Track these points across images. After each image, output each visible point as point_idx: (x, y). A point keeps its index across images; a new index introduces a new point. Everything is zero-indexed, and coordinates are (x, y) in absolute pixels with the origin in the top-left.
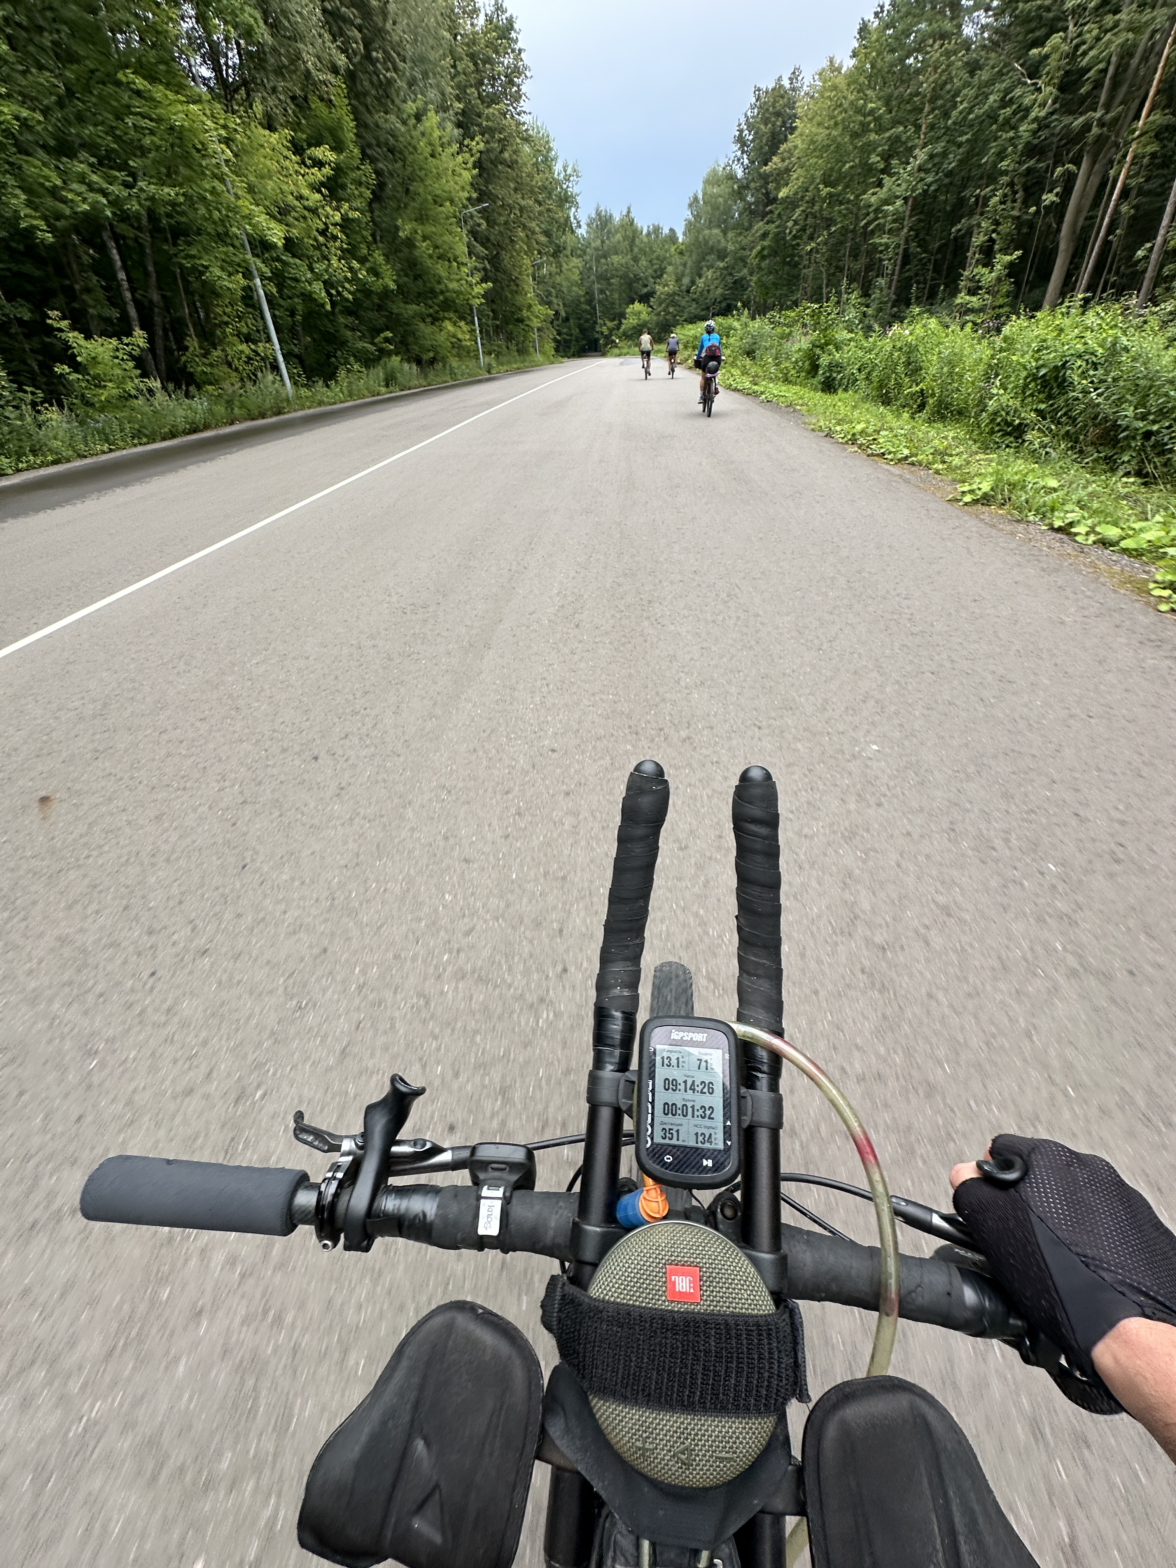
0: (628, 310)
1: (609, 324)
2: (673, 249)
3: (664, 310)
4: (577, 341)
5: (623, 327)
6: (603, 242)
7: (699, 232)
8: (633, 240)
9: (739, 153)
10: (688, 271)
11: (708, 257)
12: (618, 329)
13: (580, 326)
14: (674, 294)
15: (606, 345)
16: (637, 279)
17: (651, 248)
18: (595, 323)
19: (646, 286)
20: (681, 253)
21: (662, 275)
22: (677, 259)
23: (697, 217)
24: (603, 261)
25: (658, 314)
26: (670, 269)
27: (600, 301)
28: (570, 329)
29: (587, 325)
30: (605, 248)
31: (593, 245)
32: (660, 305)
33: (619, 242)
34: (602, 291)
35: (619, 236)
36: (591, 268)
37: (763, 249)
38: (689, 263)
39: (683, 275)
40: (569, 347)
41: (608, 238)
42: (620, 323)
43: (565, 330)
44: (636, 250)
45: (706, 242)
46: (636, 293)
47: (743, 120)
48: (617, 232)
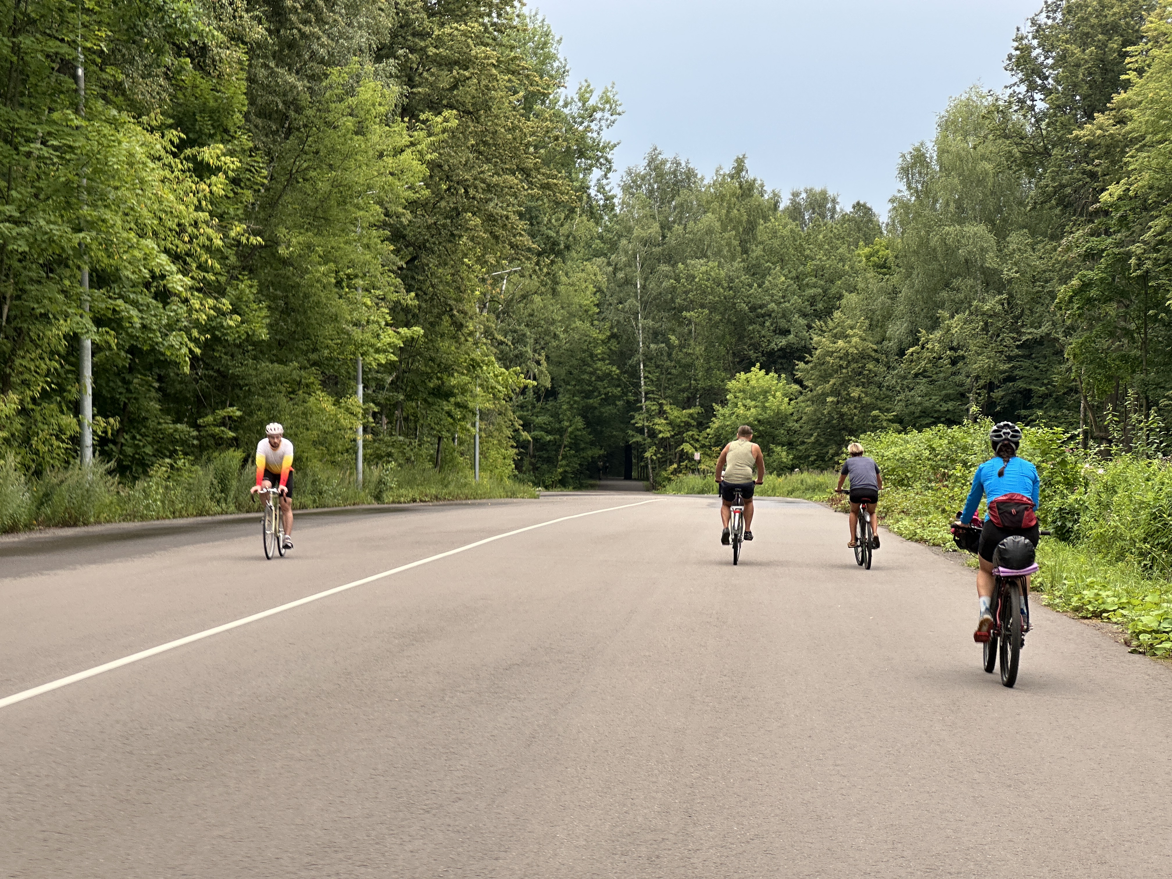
0: (731, 384)
1: (675, 413)
3: (834, 392)
4: (575, 445)
5: (716, 423)
6: (665, 226)
7: (929, 229)
8: (751, 226)
9: (1023, 88)
10: (901, 308)
11: (955, 283)
12: (702, 425)
13: (585, 413)
14: (863, 356)
15: (663, 463)
16: (758, 313)
17: (800, 249)
18: (633, 407)
19: (786, 332)
20: (883, 267)
21: (828, 312)
22: (872, 280)
23: (925, 195)
24: (664, 268)
25: (820, 399)
26: (851, 299)
27: (648, 358)
28: (555, 415)
29: (608, 410)
30: (672, 240)
31: (637, 231)
32: (825, 378)
33: (710, 231)
34: (656, 335)
35: (709, 219)
36: (628, 282)
37: (1086, 286)
38: (905, 291)
39: (888, 316)
40: (551, 461)
41: (679, 220)
42: (709, 413)
43: (541, 419)
44: (757, 251)
45: (950, 252)
46: (756, 347)
47: (1027, 29)
48: (705, 207)
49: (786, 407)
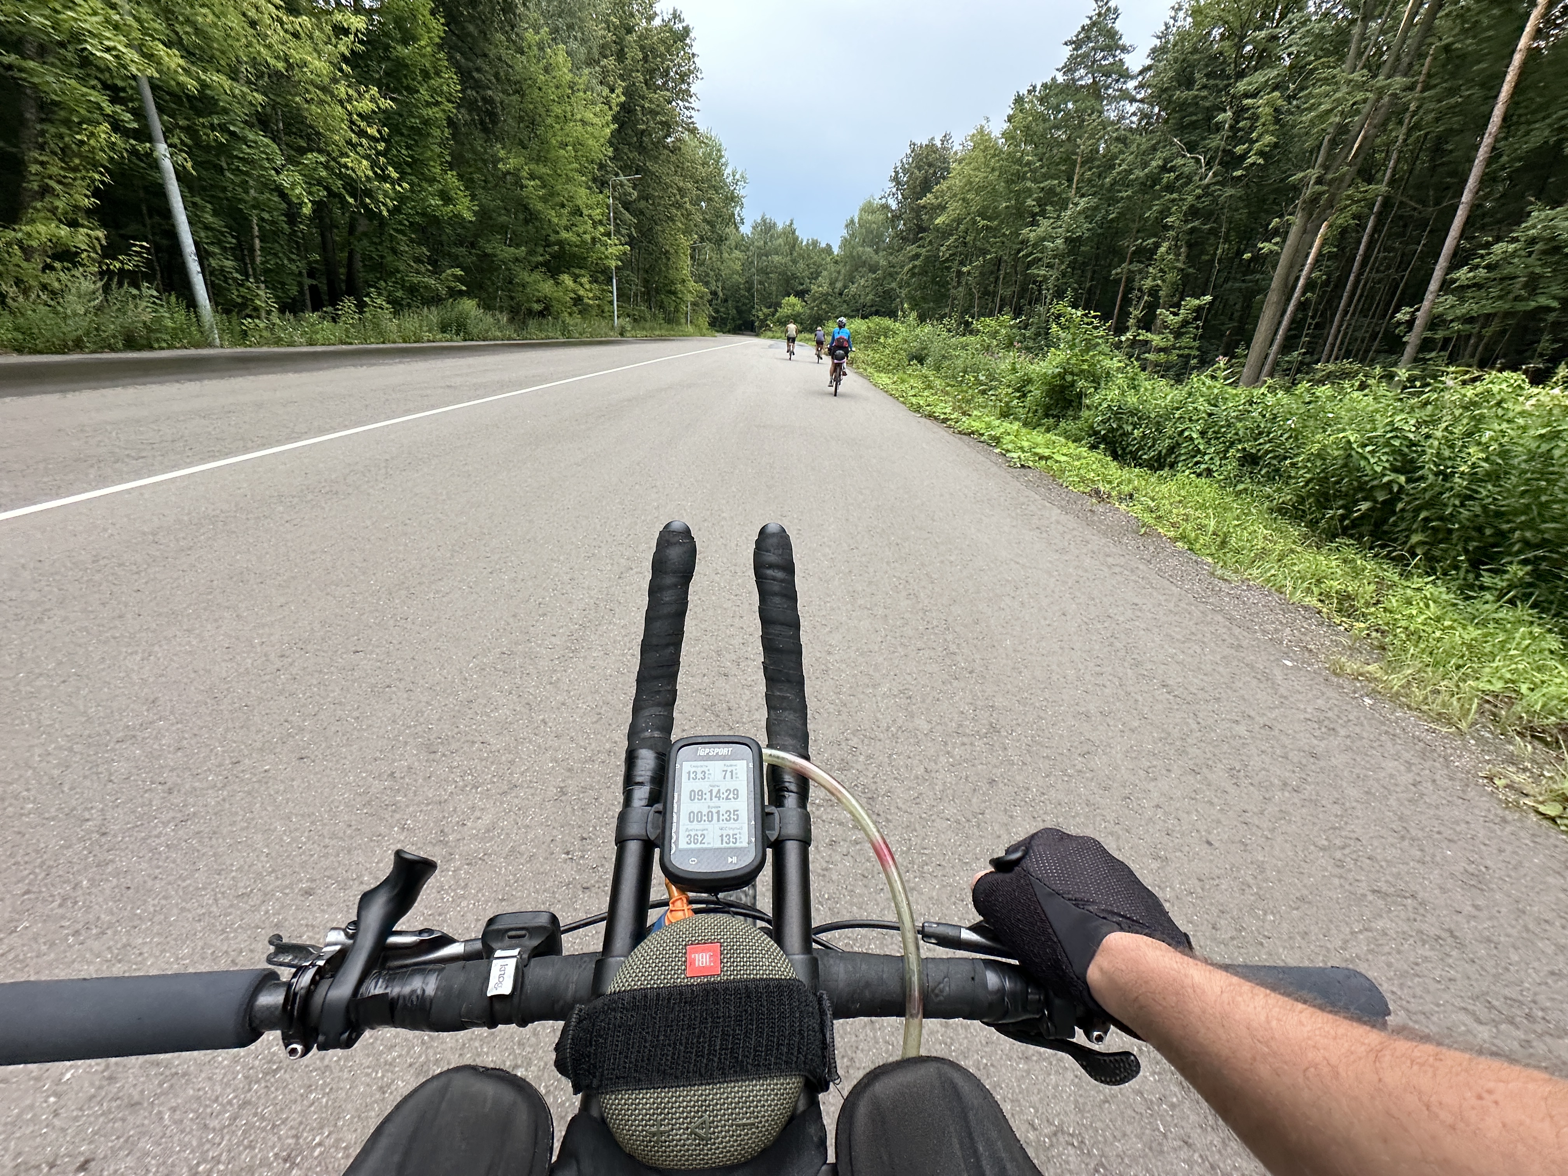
0: (784, 301)
1: (765, 310)
2: (828, 259)
3: (817, 306)
4: (733, 320)
5: (778, 314)
6: (765, 243)
7: (853, 248)
8: (794, 246)
9: (894, 190)
10: (841, 278)
11: (861, 269)
12: (773, 315)
13: (737, 308)
14: (828, 294)
15: (761, 327)
16: (794, 277)
17: (809, 255)
18: (752, 307)
19: (802, 284)
20: (836, 262)
21: (817, 278)
22: (832, 267)
23: (853, 236)
24: (764, 258)
25: (812, 308)
26: (825, 273)
27: (757, 290)
28: (726, 309)
29: (744, 308)
30: (767, 248)
31: (756, 244)
32: (814, 301)
33: (780, 245)
34: (761, 283)
35: (780, 241)
36: (752, 262)
37: (914, 267)
38: (843, 272)
39: (836, 280)
40: (726, 324)
41: (770, 240)
42: (776, 311)
43: (723, 309)
44: (795, 254)
45: (860, 257)
46: (792, 288)
47: (899, 164)
48: (779, 237)
49: (801, 310)
